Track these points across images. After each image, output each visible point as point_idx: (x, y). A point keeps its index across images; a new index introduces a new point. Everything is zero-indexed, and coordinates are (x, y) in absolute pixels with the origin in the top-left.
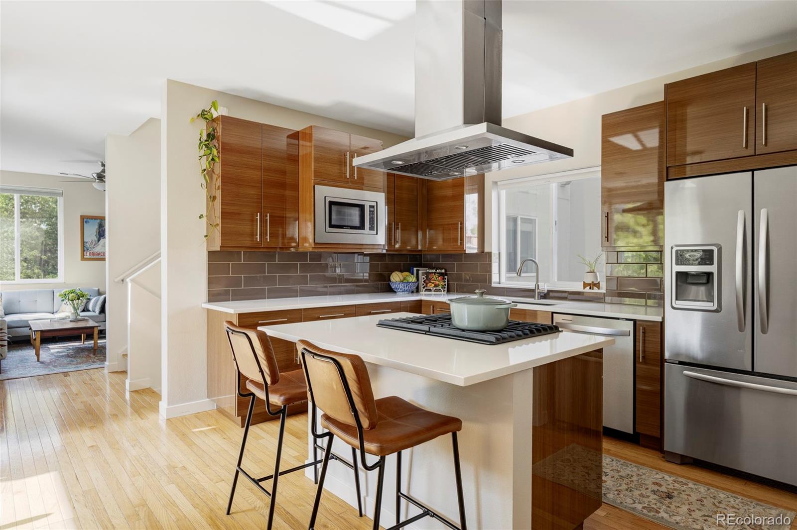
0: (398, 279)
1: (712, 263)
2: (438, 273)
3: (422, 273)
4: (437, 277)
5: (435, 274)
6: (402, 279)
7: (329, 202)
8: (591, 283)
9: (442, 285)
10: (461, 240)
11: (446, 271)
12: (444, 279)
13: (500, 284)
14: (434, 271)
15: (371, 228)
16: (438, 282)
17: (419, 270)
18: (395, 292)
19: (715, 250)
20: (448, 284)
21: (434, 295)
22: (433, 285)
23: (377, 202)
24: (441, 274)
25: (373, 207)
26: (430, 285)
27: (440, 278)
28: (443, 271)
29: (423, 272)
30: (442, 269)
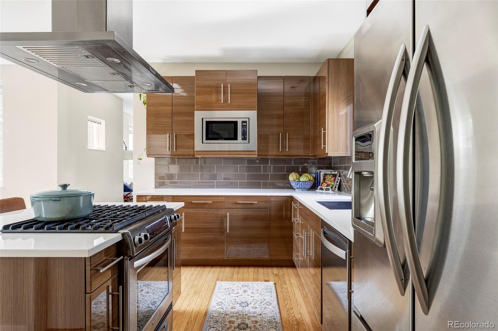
2: (332, 175)
4: (331, 177)
5: (330, 175)
7: (206, 122)
10: (324, 145)
12: (335, 180)
14: (330, 172)
15: (244, 138)
16: (330, 182)
18: (294, 189)
21: (325, 193)
22: (326, 185)
23: (249, 118)
24: (334, 176)
25: (246, 122)
26: (324, 185)
27: (332, 179)
28: (336, 173)
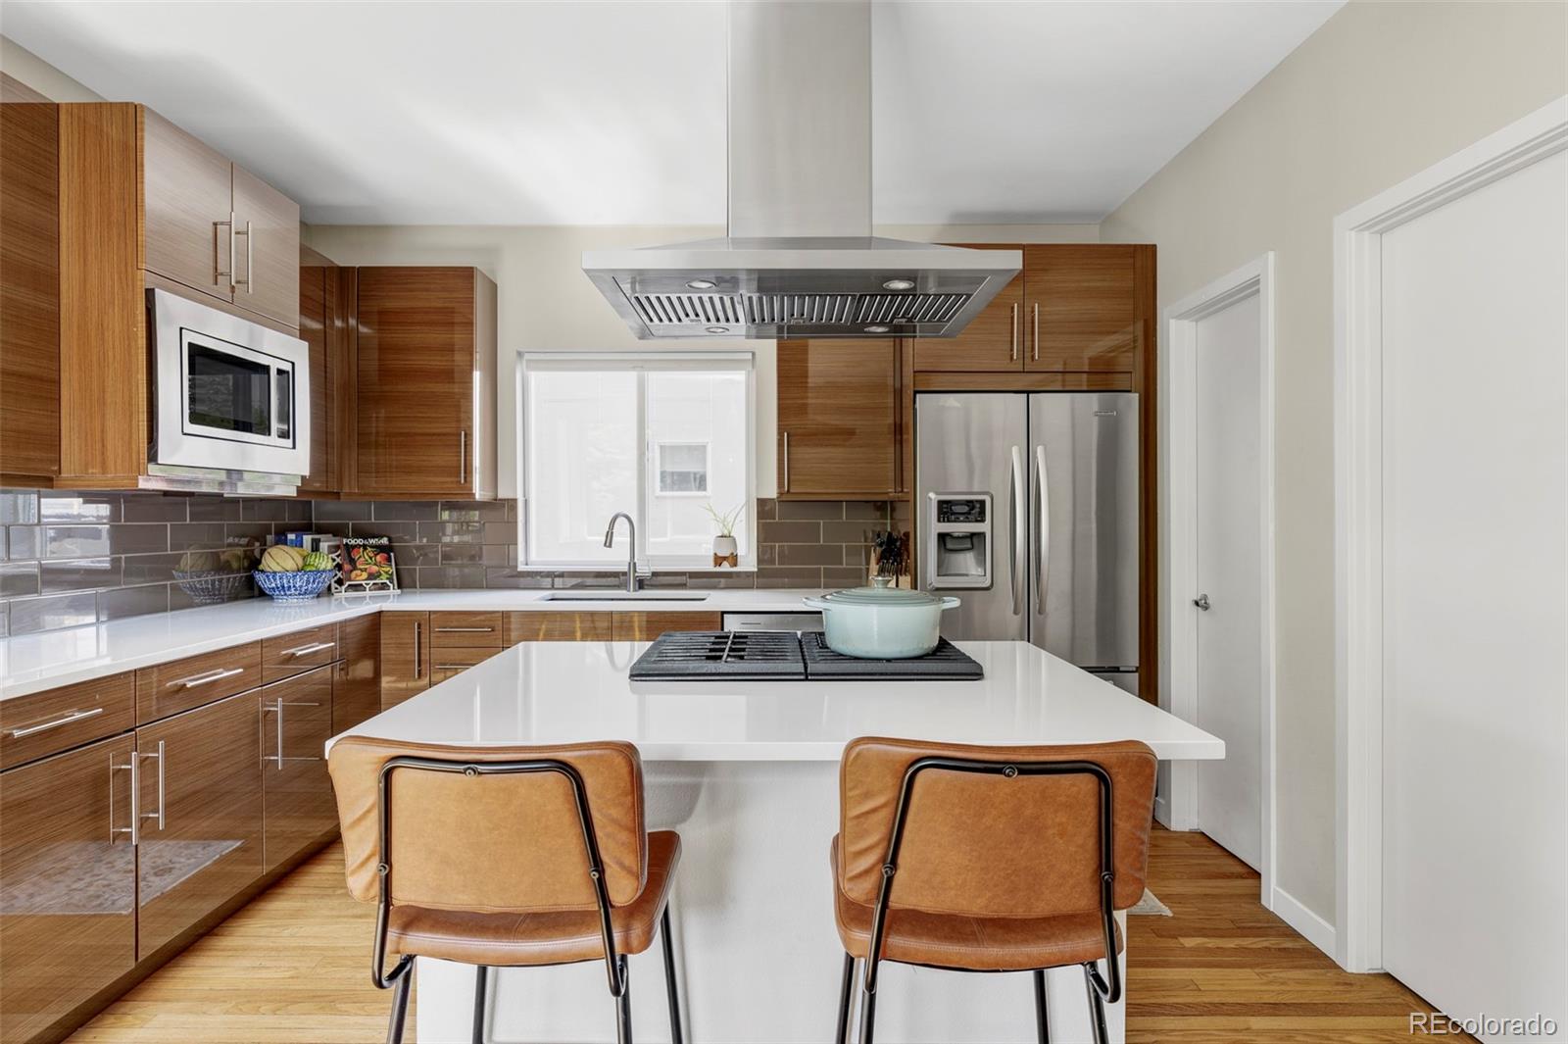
0: (290, 565)
1: (983, 521)
2: (371, 546)
3: (329, 547)
4: (371, 555)
5: (365, 549)
6: (300, 563)
7: (189, 345)
8: (727, 555)
9: (387, 573)
10: (465, 472)
11: (390, 540)
12: (389, 560)
13: (527, 564)
14: (360, 541)
16: (375, 568)
17: (319, 540)
19: (988, 499)
20: (397, 569)
21: (370, 597)
22: (365, 575)
23: (293, 364)
24: (381, 549)
25: (286, 374)
26: (357, 575)
27: (378, 557)
28: (385, 541)
29: (331, 543)
30: (382, 537)
